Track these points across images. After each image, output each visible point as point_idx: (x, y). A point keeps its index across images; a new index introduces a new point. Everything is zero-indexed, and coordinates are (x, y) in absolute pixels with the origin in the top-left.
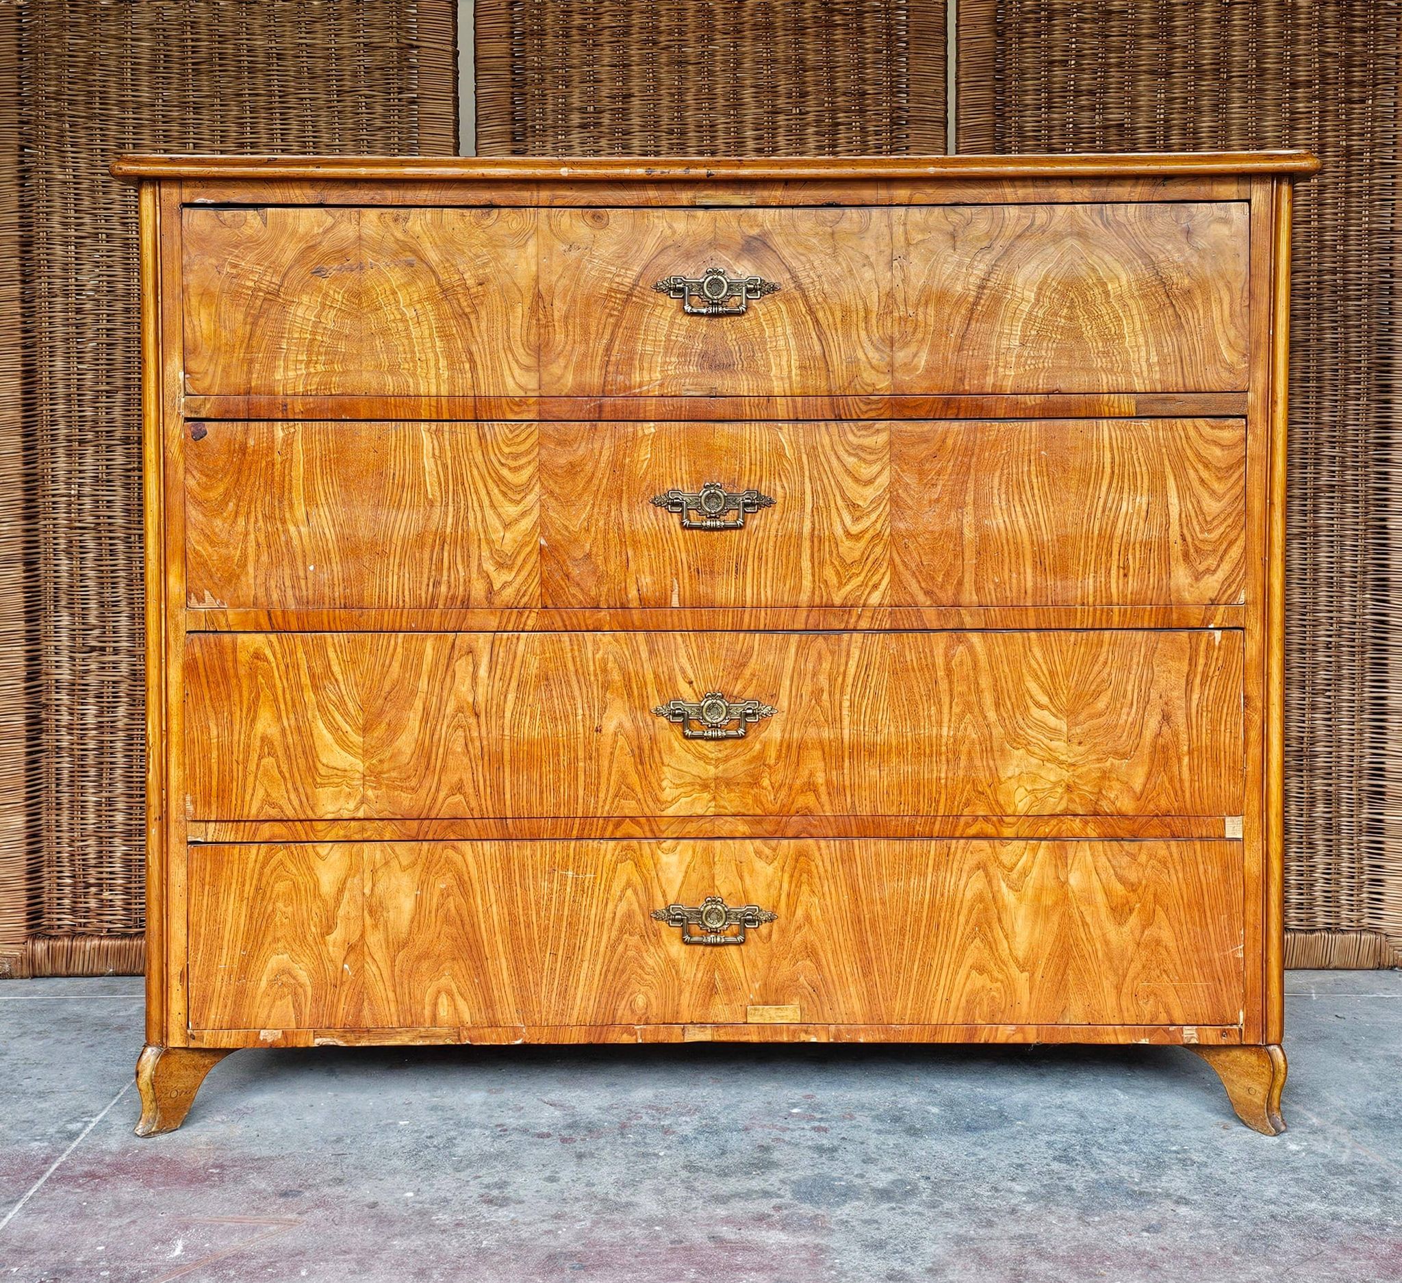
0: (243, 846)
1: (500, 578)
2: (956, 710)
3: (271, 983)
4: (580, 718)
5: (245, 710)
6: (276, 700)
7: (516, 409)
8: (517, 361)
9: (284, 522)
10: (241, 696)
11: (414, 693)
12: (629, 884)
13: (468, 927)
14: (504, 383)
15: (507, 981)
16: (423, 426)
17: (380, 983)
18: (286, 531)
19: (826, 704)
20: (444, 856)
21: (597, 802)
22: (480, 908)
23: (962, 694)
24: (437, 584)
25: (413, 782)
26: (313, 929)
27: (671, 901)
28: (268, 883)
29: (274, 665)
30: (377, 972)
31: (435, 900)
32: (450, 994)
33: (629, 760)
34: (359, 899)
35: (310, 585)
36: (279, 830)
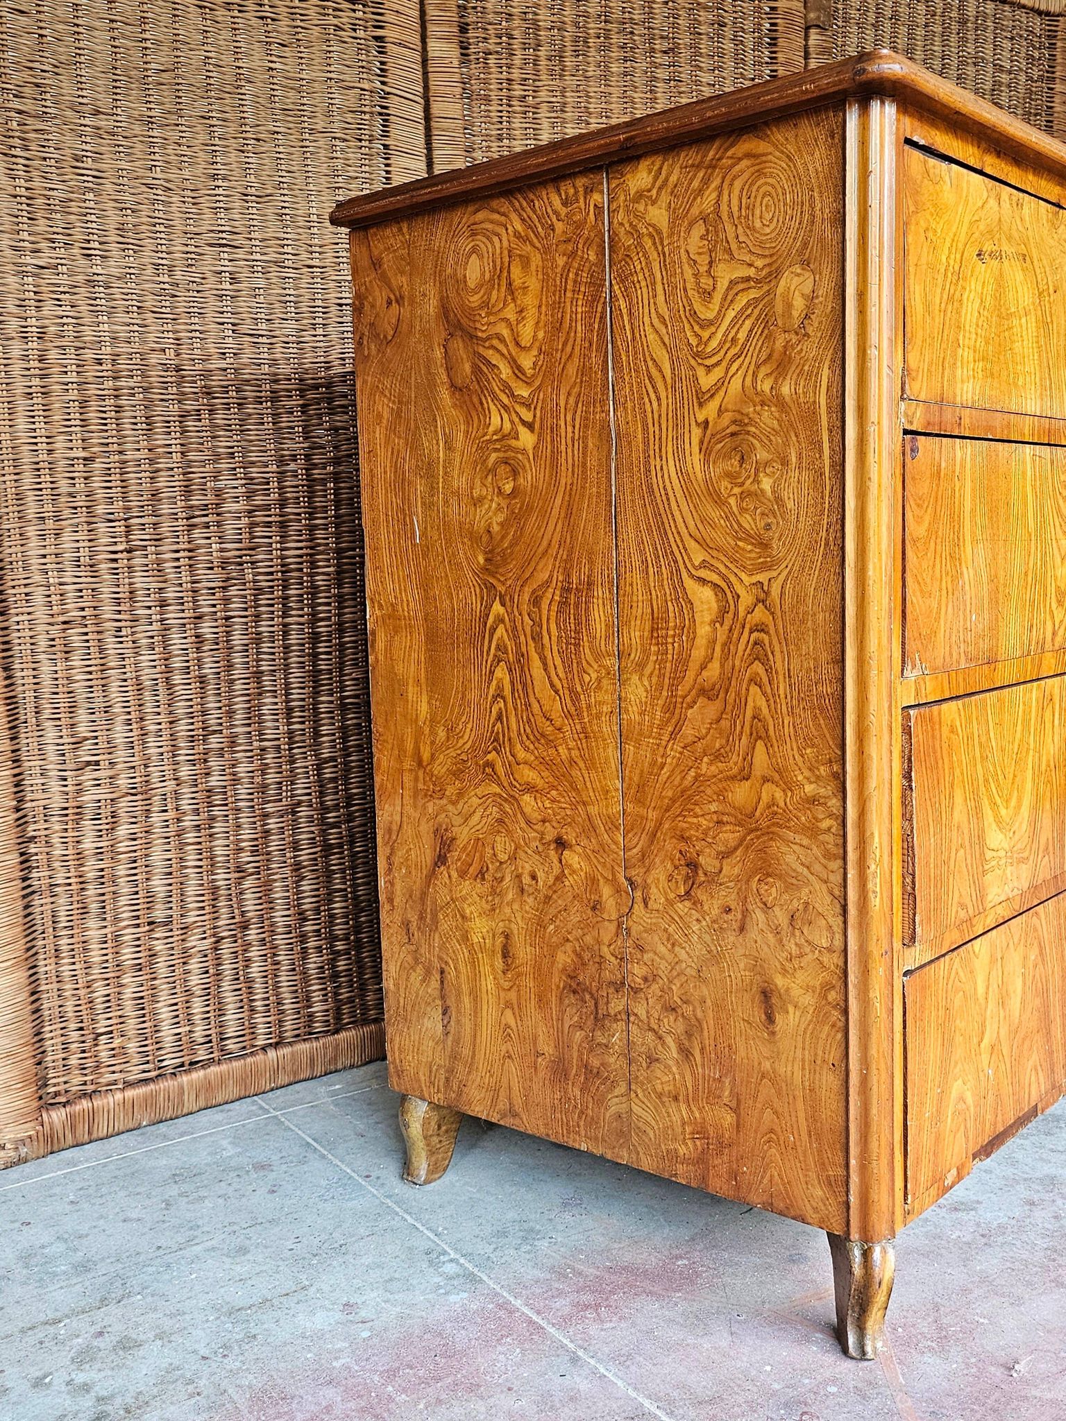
3: (953, 1115)
5: (947, 797)
9: (960, 564)
10: (944, 780)
11: (1028, 751)
13: (1045, 994)
16: (1027, 449)
17: (1006, 1080)
18: (962, 574)
20: (1032, 924)
22: (1050, 973)
24: (1031, 627)
25: (1026, 854)
26: (974, 1039)
28: (951, 1000)
29: (961, 737)
30: (1004, 1068)
31: (1031, 974)
32: (1036, 1070)
34: (997, 991)
35: (973, 638)
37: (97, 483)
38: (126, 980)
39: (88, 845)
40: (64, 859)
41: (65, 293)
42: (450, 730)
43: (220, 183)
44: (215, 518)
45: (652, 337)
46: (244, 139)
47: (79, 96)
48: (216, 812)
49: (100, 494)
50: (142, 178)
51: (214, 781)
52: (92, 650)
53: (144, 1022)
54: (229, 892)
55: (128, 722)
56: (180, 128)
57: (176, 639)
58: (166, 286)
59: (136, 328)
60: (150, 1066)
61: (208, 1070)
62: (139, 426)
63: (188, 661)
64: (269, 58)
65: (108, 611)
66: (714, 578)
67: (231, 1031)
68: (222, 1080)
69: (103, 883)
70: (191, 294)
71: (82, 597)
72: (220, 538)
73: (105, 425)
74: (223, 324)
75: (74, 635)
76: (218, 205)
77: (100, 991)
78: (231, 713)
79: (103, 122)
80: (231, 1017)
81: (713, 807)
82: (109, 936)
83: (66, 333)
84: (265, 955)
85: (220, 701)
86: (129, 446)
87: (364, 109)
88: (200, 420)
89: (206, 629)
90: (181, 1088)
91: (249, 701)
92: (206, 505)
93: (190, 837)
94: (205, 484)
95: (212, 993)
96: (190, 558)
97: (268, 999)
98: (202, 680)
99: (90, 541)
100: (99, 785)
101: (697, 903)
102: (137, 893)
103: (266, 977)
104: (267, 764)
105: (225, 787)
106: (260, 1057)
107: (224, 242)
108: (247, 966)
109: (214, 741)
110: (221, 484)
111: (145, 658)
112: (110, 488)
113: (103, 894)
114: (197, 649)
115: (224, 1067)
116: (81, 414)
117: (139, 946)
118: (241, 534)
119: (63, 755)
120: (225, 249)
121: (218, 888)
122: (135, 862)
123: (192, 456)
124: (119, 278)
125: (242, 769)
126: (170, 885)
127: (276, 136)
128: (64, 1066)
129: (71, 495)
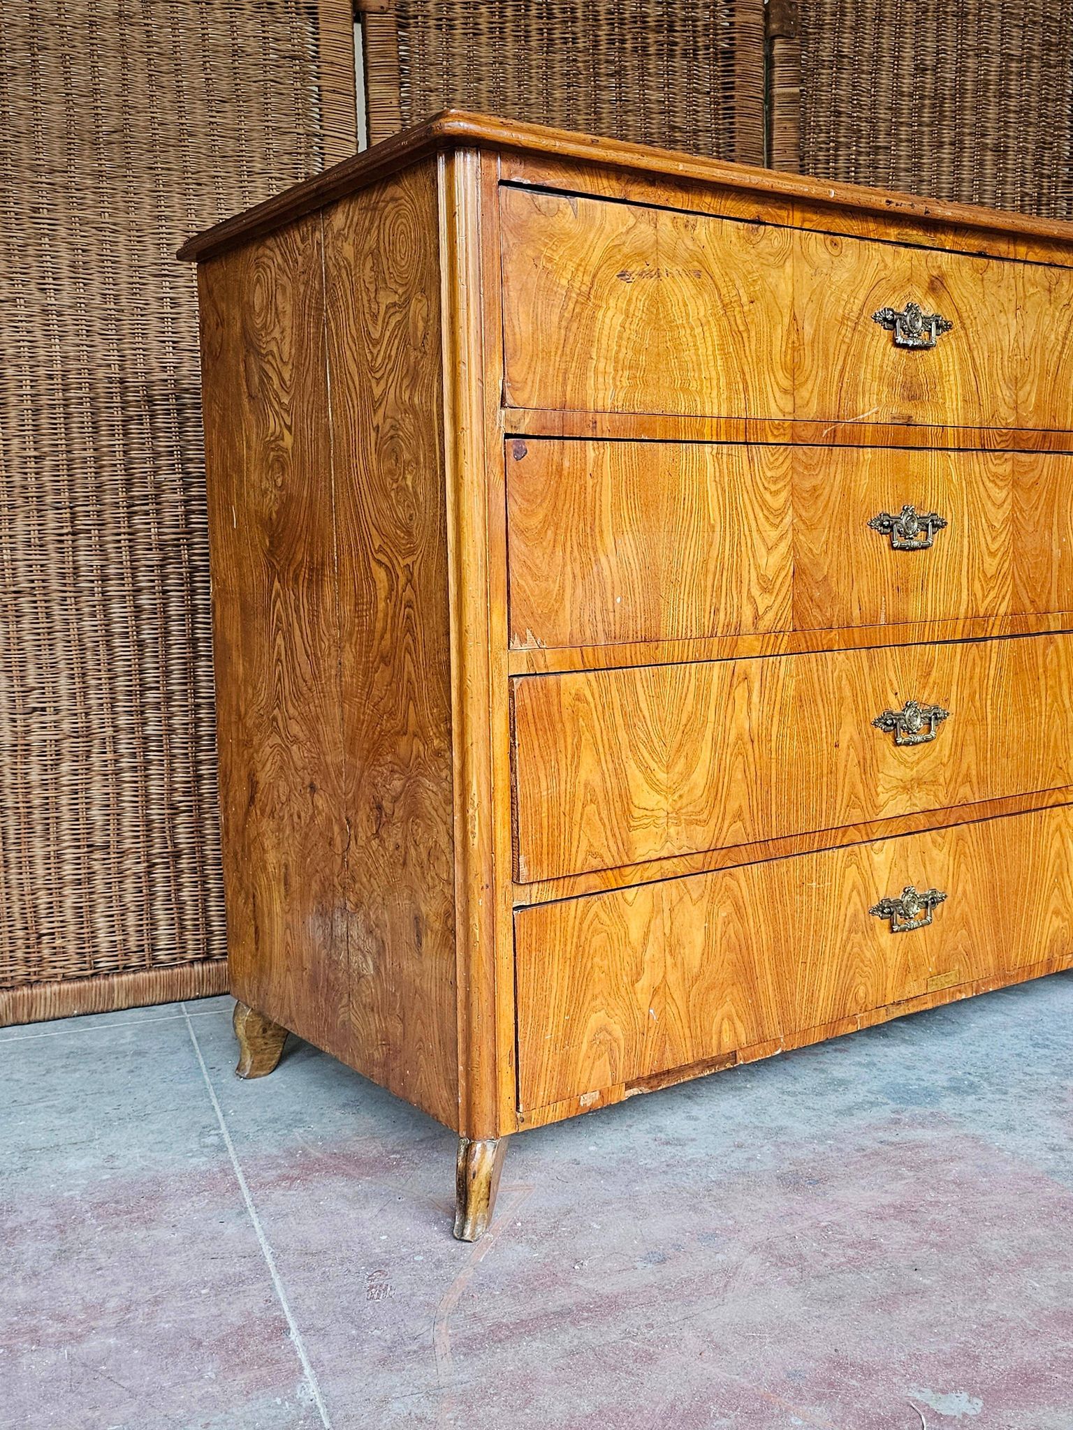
0: (564, 904)
1: (763, 602)
2: (1049, 701)
3: (592, 1043)
4: (824, 735)
5: (569, 756)
6: (595, 744)
7: (776, 432)
8: (778, 383)
9: (595, 552)
10: (565, 741)
11: (705, 723)
12: (854, 887)
13: (744, 950)
14: (769, 408)
15: (772, 996)
16: (707, 448)
17: (678, 1022)
18: (597, 561)
19: (978, 704)
20: (724, 884)
21: (835, 814)
22: (753, 931)
23: (1052, 687)
24: (717, 611)
25: (704, 816)
26: (625, 978)
27: (882, 897)
28: (586, 939)
29: (592, 705)
30: (676, 1012)
31: (719, 929)
32: (730, 1019)
33: (857, 770)
34: (661, 939)
35: (617, 618)
36: (595, 882)
37: (46, 477)
38: (67, 891)
39: (34, 777)
40: (13, 787)
41: (22, 321)
42: (255, 688)
43: (163, 223)
44: (154, 506)
45: (348, 353)
46: (187, 184)
47: (37, 159)
48: (152, 756)
49: (49, 486)
50: (93, 222)
51: (150, 730)
52: (40, 615)
53: (82, 928)
54: (162, 825)
55: (72, 677)
56: (128, 179)
57: (116, 609)
58: (113, 312)
59: (85, 348)
60: (87, 966)
61: (137, 975)
62: (86, 430)
63: (127, 627)
64: (210, 114)
65: (54, 584)
66: (385, 560)
67: (162, 944)
68: (151, 984)
69: (47, 809)
70: (135, 317)
71: (31, 571)
72: (158, 523)
73: (55, 429)
74: (164, 342)
75: (25, 603)
76: (161, 241)
77: (43, 899)
78: (167, 673)
79: (58, 179)
80: (163, 931)
81: (389, 758)
82: (52, 853)
83: (22, 354)
84: (196, 882)
85: (158, 663)
86: (76, 446)
87: (300, 151)
88: (142, 424)
89: (144, 600)
90: (111, 988)
91: (185, 664)
92: (147, 496)
93: (127, 776)
94: (146, 478)
95: (146, 909)
96: (130, 540)
97: (197, 919)
98: (141, 644)
99: (39, 525)
100: (45, 727)
101: (382, 840)
102: (78, 820)
103: (197, 900)
104: (200, 718)
105: (161, 736)
106: (187, 969)
107: (166, 272)
108: (179, 890)
109: (151, 696)
110: (161, 478)
111: (87, 624)
112: (58, 481)
113: (48, 819)
114: (136, 617)
115: (152, 974)
116: (33, 420)
117: (79, 864)
118: (178, 520)
119: (14, 701)
120: (167, 279)
121: (152, 821)
122: (77, 793)
123: (133, 454)
124: (70, 307)
125: (176, 721)
126: (108, 815)
127: (216, 180)
128: (11, 957)
129: (24, 487)
